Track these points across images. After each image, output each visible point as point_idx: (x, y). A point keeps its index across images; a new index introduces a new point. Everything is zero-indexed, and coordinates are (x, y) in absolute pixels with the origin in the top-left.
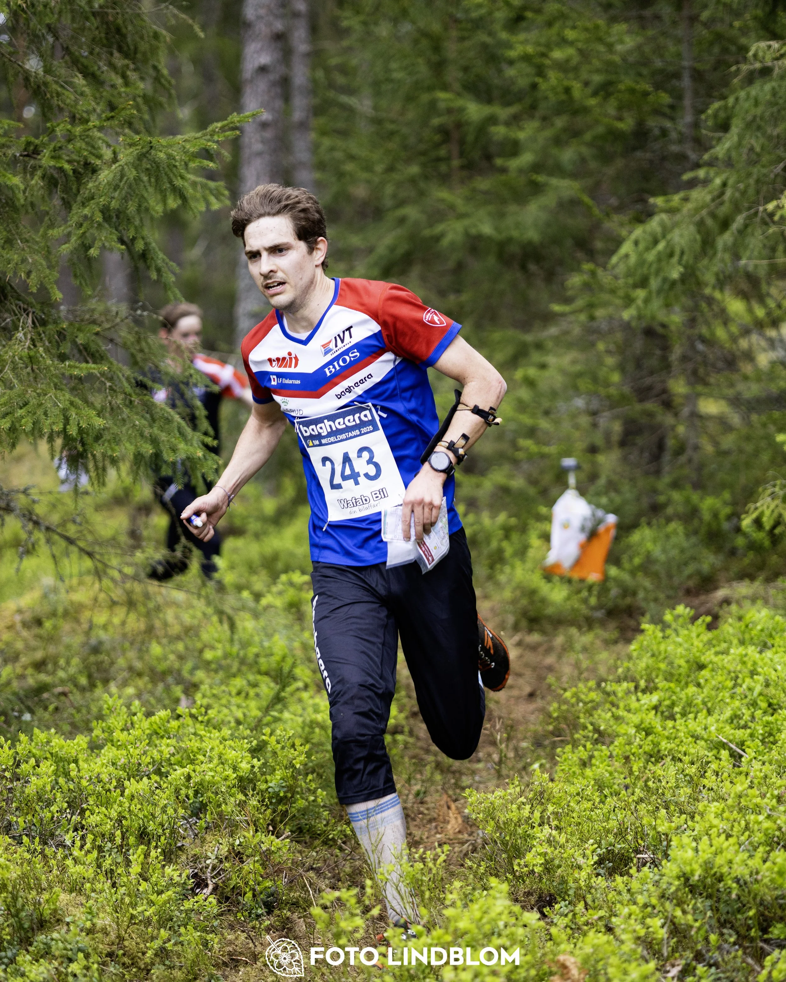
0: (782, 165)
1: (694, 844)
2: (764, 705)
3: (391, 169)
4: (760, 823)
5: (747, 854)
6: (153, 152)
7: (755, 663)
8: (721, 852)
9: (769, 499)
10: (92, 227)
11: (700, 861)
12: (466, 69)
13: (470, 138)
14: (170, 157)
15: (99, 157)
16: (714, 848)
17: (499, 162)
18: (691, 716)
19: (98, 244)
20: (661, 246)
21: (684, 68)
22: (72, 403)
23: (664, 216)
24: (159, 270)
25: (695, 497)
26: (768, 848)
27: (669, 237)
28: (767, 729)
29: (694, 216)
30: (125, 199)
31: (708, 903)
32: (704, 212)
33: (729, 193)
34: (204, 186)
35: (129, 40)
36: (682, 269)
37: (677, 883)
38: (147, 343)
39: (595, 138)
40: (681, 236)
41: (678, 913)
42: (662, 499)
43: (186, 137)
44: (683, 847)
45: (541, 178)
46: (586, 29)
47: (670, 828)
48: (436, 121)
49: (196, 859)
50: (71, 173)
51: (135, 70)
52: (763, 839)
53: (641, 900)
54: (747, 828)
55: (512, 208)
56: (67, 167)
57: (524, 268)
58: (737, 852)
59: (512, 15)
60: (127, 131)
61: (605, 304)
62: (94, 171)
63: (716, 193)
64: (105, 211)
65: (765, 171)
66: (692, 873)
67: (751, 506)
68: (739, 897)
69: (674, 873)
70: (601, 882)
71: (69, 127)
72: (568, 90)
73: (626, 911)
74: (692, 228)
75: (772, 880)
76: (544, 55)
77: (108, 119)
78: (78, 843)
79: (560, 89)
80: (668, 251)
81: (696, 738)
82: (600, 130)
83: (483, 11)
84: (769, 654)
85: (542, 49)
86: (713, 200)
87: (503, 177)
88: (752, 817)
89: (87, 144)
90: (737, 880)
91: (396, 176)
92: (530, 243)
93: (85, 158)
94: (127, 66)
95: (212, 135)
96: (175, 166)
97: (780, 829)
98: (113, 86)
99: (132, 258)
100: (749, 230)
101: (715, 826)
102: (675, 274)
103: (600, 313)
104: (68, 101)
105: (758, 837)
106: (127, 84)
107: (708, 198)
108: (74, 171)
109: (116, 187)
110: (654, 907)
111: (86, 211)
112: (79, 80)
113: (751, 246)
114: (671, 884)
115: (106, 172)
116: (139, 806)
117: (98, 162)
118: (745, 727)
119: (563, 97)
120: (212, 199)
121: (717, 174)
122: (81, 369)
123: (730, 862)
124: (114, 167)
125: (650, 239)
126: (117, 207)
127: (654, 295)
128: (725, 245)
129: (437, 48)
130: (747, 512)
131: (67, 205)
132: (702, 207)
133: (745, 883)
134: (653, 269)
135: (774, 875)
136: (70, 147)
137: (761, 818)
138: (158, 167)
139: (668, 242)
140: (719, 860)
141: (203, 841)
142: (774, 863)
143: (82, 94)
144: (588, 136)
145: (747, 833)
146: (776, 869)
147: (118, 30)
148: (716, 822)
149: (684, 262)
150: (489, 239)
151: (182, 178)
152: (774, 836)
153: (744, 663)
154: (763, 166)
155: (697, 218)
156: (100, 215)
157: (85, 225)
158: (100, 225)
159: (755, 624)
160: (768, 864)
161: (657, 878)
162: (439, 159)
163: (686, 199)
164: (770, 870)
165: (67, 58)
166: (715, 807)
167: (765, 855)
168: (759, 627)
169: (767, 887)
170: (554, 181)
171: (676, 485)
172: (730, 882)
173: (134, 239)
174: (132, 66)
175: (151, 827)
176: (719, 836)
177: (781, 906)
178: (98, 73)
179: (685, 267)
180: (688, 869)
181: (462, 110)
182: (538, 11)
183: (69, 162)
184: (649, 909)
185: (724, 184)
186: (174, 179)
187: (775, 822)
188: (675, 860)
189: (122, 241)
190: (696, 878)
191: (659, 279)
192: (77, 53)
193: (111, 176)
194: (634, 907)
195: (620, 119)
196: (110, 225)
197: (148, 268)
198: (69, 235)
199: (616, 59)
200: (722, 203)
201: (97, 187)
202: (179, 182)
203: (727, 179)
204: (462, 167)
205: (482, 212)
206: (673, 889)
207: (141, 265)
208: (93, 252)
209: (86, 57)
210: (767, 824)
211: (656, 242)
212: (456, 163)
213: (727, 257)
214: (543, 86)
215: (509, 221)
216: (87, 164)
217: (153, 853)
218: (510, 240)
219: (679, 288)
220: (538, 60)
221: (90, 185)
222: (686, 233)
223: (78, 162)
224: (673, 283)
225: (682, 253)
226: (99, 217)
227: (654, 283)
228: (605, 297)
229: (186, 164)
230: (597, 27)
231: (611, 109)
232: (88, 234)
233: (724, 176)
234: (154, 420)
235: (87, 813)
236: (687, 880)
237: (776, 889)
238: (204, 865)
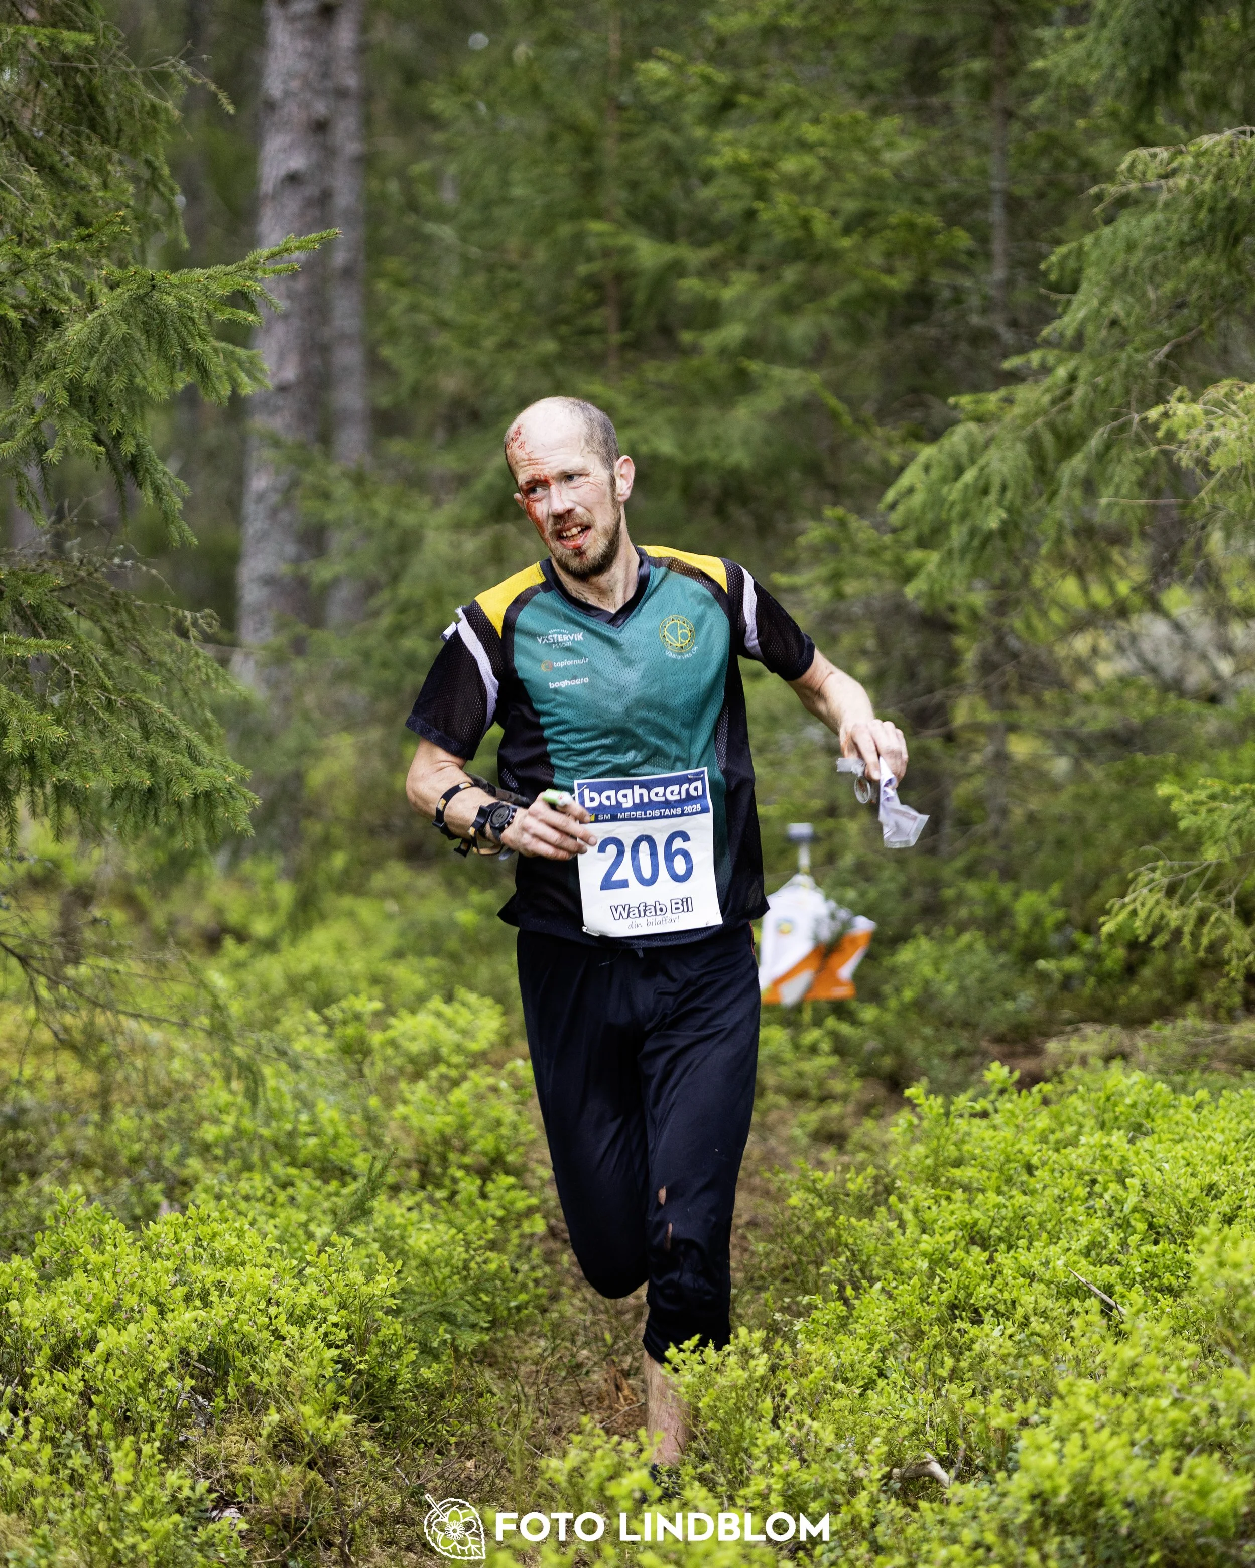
0: (1166, 349)
1: (1056, 1445)
2: (1141, 1227)
3: (508, 345)
4: (1163, 1411)
5: (1146, 1463)
6: (156, 294)
7: (1124, 1159)
8: (1103, 1457)
9: (1145, 891)
10: (51, 414)
11: (1068, 1471)
12: (634, 186)
13: (640, 297)
14: (183, 303)
15: (65, 301)
16: (1088, 1453)
17: (686, 337)
18: (1022, 1243)
19: (59, 442)
20: (969, 476)
21: (992, 192)
22: (12, 703)
23: (972, 426)
24: (157, 490)
25: (1005, 892)
26: (1179, 1453)
27: (982, 462)
28: (1149, 1266)
29: (1021, 427)
30: (108, 371)
31: (1080, 1540)
32: (1039, 422)
33: (1080, 392)
34: (230, 356)
35: (110, 114)
36: (1004, 515)
37: (1029, 1508)
38: (129, 612)
39: (846, 303)
40: (1003, 459)
41: (1034, 1557)
42: (949, 893)
43: (210, 271)
44: (1039, 1448)
45: (755, 367)
46: (837, 126)
47: (1010, 1421)
48: (583, 269)
49: (209, 1463)
50: (18, 325)
51: (121, 163)
52: (1169, 1439)
53: (968, 1535)
54: (1141, 1419)
55: (708, 412)
56: (12, 314)
57: (720, 511)
58: (1129, 1459)
59: (715, 100)
60: (104, 261)
61: (860, 574)
62: (57, 324)
63: (1058, 392)
64: (73, 388)
65: (1139, 357)
66: (1055, 1492)
67: (1116, 903)
68: (1130, 1535)
69: (1024, 1493)
70: (892, 1508)
71: (17, 250)
72: (806, 222)
73: (942, 1554)
74: (1021, 448)
75: (1189, 1507)
76: (767, 164)
77: (83, 239)
78: (20, 1431)
79: (794, 222)
80: (981, 483)
81: (1032, 1278)
82: (855, 288)
83: (668, 92)
84: (1146, 1143)
85: (765, 155)
86: (1054, 402)
87: (695, 362)
88: (1151, 1401)
89: (48, 278)
90: (1128, 1505)
91: (518, 356)
92: (735, 471)
93: (44, 302)
94: (109, 157)
95: (253, 270)
96: (191, 319)
97: (1196, 1421)
98: (85, 188)
99: (115, 469)
100: (1114, 452)
101: (1087, 1417)
102: (993, 523)
103: (851, 587)
104: (11, 210)
105: (1162, 1435)
106: (105, 186)
107: (1046, 399)
108: (24, 322)
109: (93, 351)
110: (989, 1549)
111: (43, 388)
112: (30, 177)
113: (1117, 479)
114: (1017, 1510)
115: (78, 326)
116: (119, 1372)
117: (64, 309)
118: (1112, 1261)
119: (798, 233)
120: (243, 377)
121: (1060, 361)
122: (28, 647)
123: (1117, 1475)
124: (90, 317)
125: (949, 463)
126: (93, 383)
127: (956, 556)
128: (1073, 475)
129: (587, 150)
130: (1108, 913)
131: (11, 378)
132: (1036, 415)
133: (1142, 1510)
134: (954, 513)
135: (1192, 1497)
136: (19, 282)
137: (1164, 1402)
138: (163, 320)
139: (982, 469)
140: (1099, 1471)
141: (221, 1433)
142: (1191, 1476)
143: (33, 199)
144: (833, 300)
145: (1144, 1428)
146: (1195, 1486)
147: (92, 99)
148: (1089, 1409)
149: (1006, 503)
150: (669, 462)
151: (203, 338)
152: (1185, 1434)
153: (1106, 1158)
154: (1137, 350)
155: (1028, 430)
156: (65, 394)
157: (38, 411)
158: (63, 411)
159: (1122, 1095)
160: (1182, 1478)
161: (994, 1499)
162: (588, 331)
163: (1009, 401)
164: (1184, 1488)
165: (9, 139)
166: (1086, 1386)
167: (1175, 1464)
168: (1128, 1101)
169: (1178, 1516)
170: (777, 371)
171: (970, 872)
172: (1118, 1507)
173: (120, 435)
174: (116, 156)
175: (142, 1405)
176: (1098, 1430)
177: (1199, 1548)
178: (60, 166)
179: (1009, 510)
180: (1047, 1485)
181: (626, 251)
182: (758, 94)
183: (15, 307)
184: (981, 1552)
185: (1072, 378)
186: (189, 340)
187: (1188, 1411)
188: (1027, 1470)
189: (98, 440)
190: (1062, 1499)
191: (965, 529)
192: (26, 133)
193: (86, 330)
194: (956, 1549)
195: (890, 271)
196: (81, 413)
197: (140, 485)
198: (12, 427)
199: (886, 173)
200: (1069, 408)
201: (62, 349)
202: (196, 345)
203: (1077, 369)
204: (625, 346)
205: (659, 418)
206: (1021, 1518)
207: (128, 480)
208: (53, 455)
209: (41, 140)
210: (1174, 1414)
211: (959, 470)
212: (616, 338)
213: (1077, 494)
214: (765, 215)
215: (703, 433)
216: (45, 312)
217: (146, 1449)
218: (702, 466)
219: (998, 543)
220: (757, 173)
221: (50, 346)
222: (1010, 454)
223: (31, 309)
224: (989, 537)
225: (1004, 488)
226: (63, 398)
227: (957, 535)
228: (862, 561)
229: (209, 316)
230: (857, 122)
231: (875, 257)
232: (43, 427)
233: (1072, 364)
234: (146, 735)
235: (34, 1382)
236: (1045, 1503)
237: (1191, 1521)
238: (223, 1472)
